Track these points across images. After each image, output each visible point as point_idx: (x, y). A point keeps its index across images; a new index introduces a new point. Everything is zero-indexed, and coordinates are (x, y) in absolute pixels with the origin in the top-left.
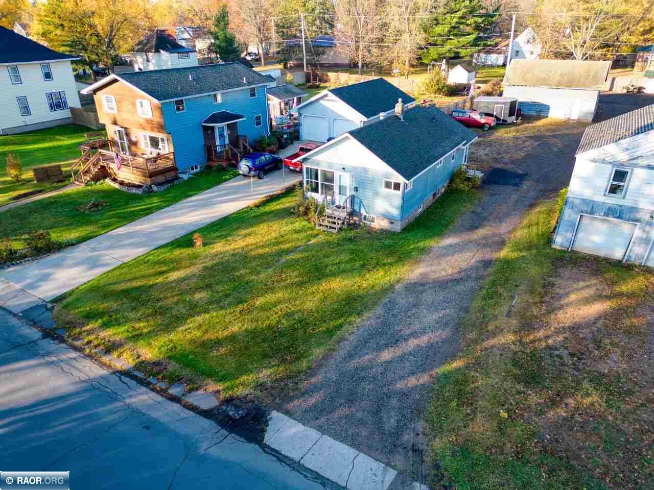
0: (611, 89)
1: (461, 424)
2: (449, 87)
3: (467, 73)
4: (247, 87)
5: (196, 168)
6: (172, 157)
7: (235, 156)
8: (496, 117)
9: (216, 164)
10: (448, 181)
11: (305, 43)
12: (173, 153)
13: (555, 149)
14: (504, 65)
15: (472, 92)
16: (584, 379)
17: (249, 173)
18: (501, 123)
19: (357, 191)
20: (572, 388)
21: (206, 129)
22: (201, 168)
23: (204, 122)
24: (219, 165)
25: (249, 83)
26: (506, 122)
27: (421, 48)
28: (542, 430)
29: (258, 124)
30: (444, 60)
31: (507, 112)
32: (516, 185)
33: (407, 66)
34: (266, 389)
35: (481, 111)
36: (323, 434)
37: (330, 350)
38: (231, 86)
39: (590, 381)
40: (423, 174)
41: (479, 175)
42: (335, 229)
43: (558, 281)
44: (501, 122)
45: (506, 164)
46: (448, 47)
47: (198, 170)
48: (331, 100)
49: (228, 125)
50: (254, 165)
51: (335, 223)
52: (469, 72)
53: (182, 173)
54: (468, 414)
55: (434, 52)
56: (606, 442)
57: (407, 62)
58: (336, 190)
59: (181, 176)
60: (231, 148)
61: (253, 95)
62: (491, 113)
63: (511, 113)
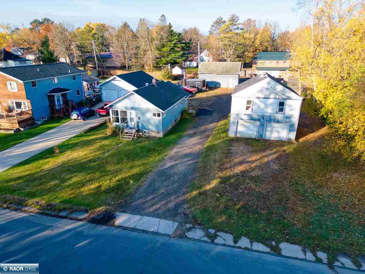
0: (245, 75)
1: (202, 202)
2: (174, 76)
3: (181, 70)
4: (71, 75)
5: (45, 118)
6: (31, 112)
7: (67, 110)
8: (197, 88)
9: (57, 115)
10: (180, 115)
11: (96, 56)
12: (31, 110)
13: (225, 100)
14: (197, 67)
15: (184, 77)
16: (246, 179)
17: (78, 118)
18: (200, 91)
19: (140, 119)
20: (243, 182)
21: (49, 97)
22: (47, 118)
23: (49, 93)
24: (59, 116)
25: (72, 73)
26: (202, 90)
27: (157, 58)
28: (233, 198)
29: (78, 94)
30: (169, 65)
31: (202, 85)
32: (210, 115)
33: (152, 67)
34: (112, 205)
35: (191, 85)
36: (143, 216)
38: (62, 74)
39: (249, 179)
40: (170, 109)
41: (194, 112)
42: (131, 138)
43: (232, 148)
45: (204, 107)
46: (170, 58)
47: (46, 119)
48: (118, 80)
49: (62, 94)
50: (80, 113)
51: (130, 136)
52: (182, 69)
53: (37, 121)
55: (164, 60)
56: (257, 197)
57: (151, 65)
58: (129, 120)
59: (37, 122)
60: (65, 107)
61: (74, 79)
62: (195, 86)
63: (204, 86)
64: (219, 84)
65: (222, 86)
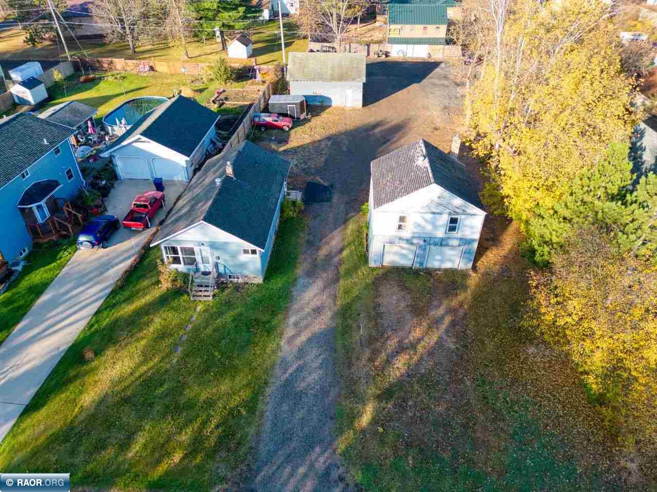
0: (368, 54)
3: (245, 47)
4: (52, 150)
5: (24, 251)
8: (290, 116)
9: (46, 240)
18: (297, 122)
19: (219, 258)
21: (23, 211)
22: (29, 249)
23: (20, 204)
24: (50, 240)
25: (52, 143)
26: (300, 120)
28: (403, 432)
29: (70, 177)
31: (299, 111)
32: (328, 200)
35: (277, 111)
37: (258, 426)
38: (35, 156)
42: (209, 296)
44: (296, 120)
45: (314, 174)
47: (27, 252)
48: (145, 142)
49: (46, 202)
50: (96, 238)
51: (207, 291)
53: (14, 265)
54: (362, 439)
58: (199, 261)
61: (57, 152)
62: (285, 112)
63: (302, 111)
64: (329, 100)
65: (334, 104)
